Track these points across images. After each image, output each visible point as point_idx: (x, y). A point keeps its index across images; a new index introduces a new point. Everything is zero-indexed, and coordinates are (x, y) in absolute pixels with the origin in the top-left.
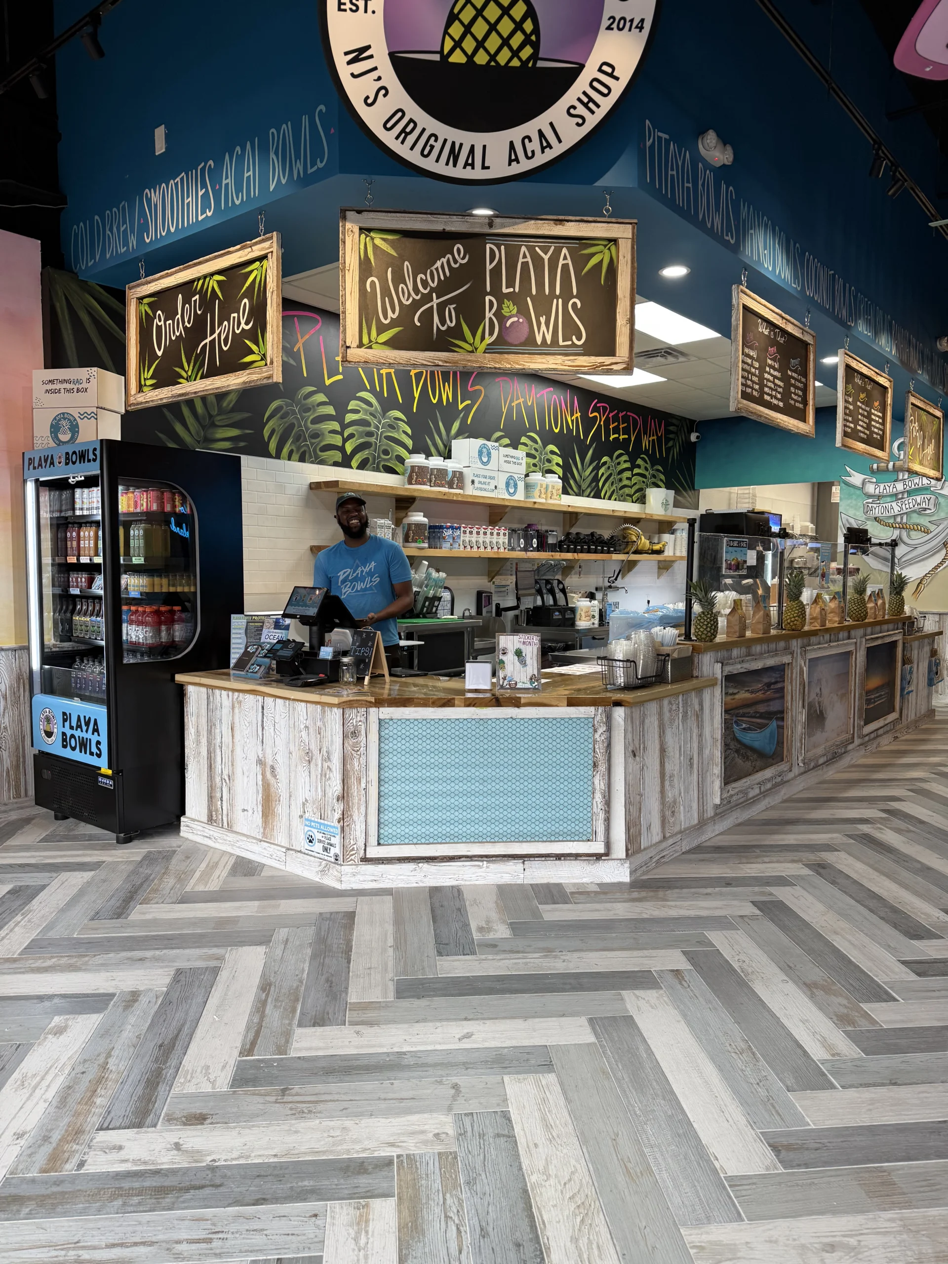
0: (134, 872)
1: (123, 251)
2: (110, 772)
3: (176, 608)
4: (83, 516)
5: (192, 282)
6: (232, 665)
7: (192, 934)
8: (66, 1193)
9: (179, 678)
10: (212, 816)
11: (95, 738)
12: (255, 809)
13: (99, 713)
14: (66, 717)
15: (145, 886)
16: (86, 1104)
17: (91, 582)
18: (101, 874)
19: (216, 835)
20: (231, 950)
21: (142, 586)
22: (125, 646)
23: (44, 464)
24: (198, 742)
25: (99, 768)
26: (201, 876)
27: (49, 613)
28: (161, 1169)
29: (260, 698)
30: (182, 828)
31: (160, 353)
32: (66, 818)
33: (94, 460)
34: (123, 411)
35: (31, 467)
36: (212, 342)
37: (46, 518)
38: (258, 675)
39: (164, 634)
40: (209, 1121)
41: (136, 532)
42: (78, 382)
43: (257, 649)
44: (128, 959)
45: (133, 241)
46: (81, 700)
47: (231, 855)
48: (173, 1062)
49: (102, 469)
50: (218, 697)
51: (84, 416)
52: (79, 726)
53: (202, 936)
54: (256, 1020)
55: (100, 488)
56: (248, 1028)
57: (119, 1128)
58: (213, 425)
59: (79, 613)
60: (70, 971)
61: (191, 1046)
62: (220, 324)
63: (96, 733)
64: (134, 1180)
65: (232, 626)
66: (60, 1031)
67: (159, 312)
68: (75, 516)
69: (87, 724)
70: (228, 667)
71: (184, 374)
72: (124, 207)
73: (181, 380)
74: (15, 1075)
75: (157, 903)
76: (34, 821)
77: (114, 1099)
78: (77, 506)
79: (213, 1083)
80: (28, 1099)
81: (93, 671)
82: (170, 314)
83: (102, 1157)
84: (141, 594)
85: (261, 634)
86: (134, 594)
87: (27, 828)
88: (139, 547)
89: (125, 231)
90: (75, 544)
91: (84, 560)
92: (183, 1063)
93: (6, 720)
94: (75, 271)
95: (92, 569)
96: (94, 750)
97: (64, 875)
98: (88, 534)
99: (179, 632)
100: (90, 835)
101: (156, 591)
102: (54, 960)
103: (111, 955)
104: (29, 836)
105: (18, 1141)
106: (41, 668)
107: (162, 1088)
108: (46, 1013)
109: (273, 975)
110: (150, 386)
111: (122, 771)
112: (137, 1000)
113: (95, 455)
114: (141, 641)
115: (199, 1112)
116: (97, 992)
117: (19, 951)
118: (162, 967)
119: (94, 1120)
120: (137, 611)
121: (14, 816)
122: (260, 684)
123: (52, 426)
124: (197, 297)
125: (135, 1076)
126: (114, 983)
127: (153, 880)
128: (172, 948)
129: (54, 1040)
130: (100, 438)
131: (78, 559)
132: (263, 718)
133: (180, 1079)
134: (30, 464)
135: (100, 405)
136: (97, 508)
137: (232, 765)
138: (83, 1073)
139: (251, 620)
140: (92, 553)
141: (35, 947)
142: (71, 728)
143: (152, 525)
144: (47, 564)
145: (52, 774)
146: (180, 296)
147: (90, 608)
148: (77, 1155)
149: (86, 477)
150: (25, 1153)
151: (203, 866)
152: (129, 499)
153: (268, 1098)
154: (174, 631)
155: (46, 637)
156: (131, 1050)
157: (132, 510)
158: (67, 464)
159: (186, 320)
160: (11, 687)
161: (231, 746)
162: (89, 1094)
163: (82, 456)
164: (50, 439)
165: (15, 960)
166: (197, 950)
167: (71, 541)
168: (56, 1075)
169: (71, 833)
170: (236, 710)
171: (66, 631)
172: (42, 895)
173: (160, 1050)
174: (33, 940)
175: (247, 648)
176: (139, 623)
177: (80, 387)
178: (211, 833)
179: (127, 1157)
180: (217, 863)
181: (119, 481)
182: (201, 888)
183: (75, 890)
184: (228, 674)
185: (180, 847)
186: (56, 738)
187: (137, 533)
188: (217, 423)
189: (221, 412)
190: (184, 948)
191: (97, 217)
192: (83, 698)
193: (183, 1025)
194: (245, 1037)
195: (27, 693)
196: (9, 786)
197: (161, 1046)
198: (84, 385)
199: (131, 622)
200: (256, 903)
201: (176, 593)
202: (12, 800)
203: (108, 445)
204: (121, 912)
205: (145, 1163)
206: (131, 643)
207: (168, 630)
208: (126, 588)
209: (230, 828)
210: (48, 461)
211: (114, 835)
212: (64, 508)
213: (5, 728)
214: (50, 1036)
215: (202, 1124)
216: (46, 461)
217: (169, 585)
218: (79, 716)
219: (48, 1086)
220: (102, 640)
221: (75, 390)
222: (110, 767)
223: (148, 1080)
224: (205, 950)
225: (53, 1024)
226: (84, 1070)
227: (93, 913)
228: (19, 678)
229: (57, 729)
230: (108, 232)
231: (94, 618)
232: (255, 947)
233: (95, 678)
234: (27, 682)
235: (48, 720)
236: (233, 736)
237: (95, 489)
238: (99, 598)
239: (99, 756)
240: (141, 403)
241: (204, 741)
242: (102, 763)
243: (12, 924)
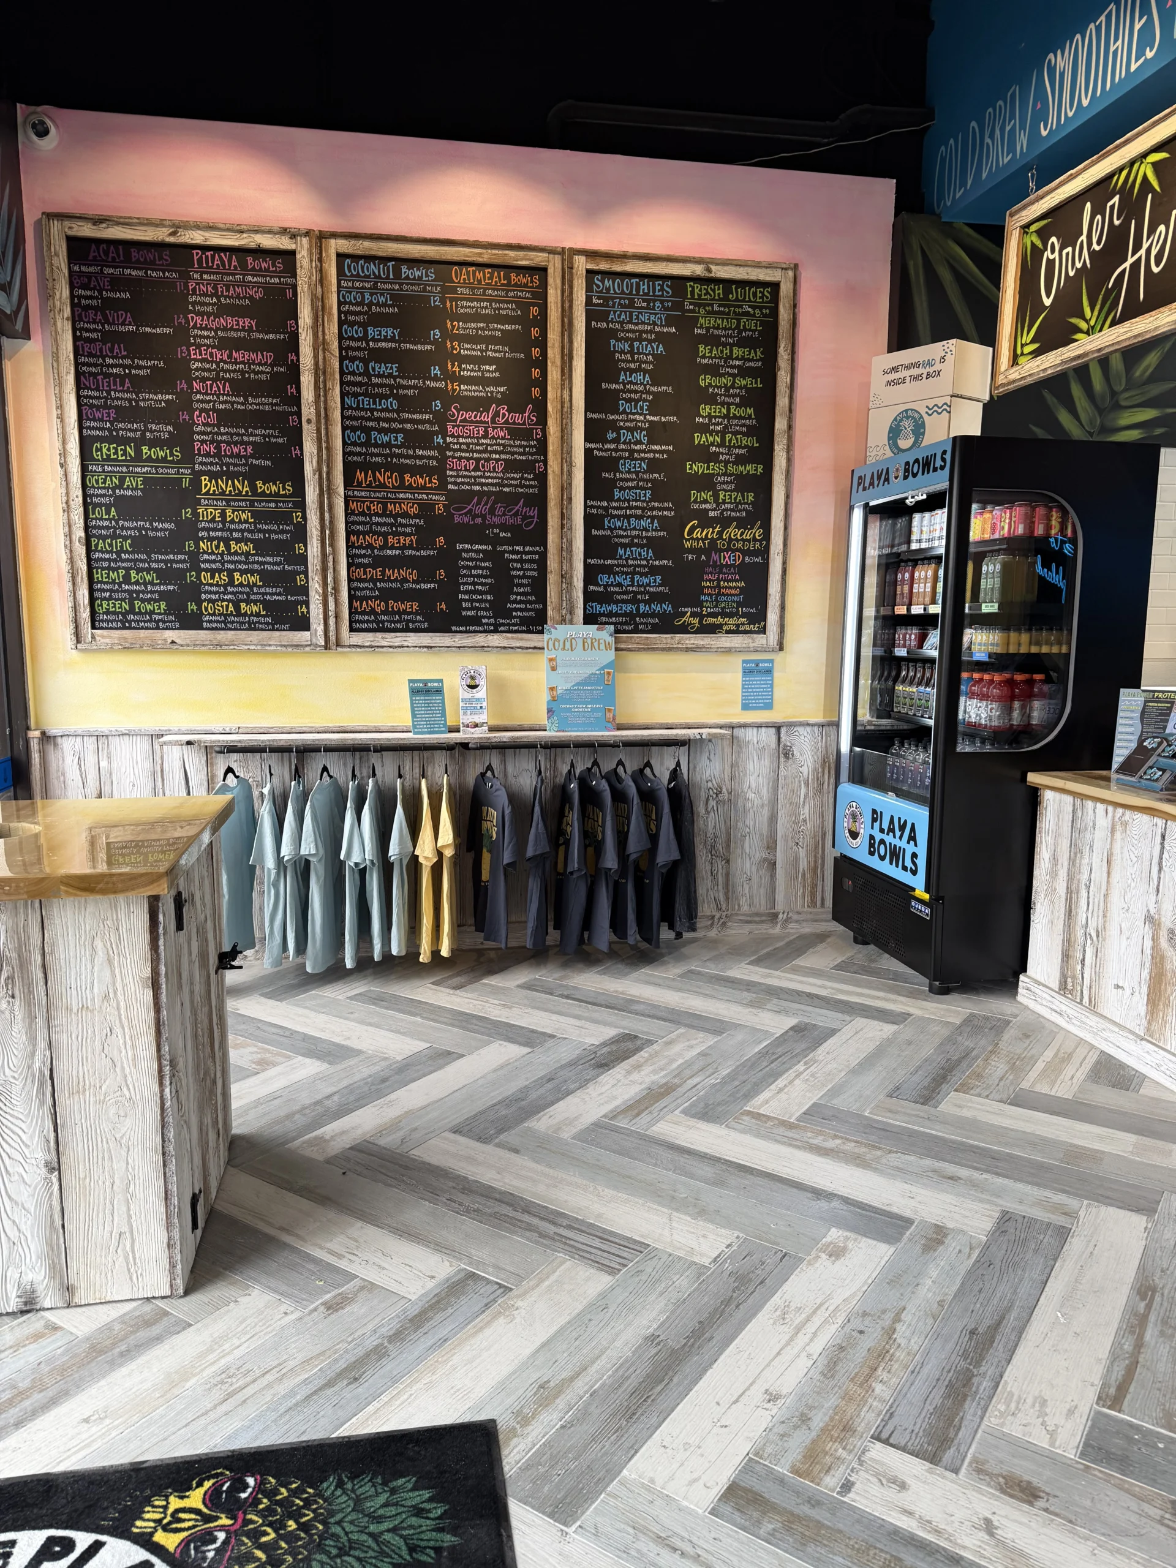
0: (950, 1040)
1: (1006, 160)
2: (927, 897)
3: (1038, 677)
4: (920, 550)
5: (1109, 177)
6: (1115, 766)
7: (1029, 1161)
8: (823, 1526)
9: (1033, 778)
10: (1066, 982)
11: (910, 849)
12: (1137, 989)
13: (919, 815)
14: (876, 816)
15: (964, 1065)
16: (861, 1385)
17: (922, 639)
18: (907, 1032)
19: (1070, 1012)
20: (1089, 1205)
21: (992, 644)
22: (960, 728)
23: (876, 482)
24: (1054, 874)
25: (914, 889)
26: (1044, 1070)
27: (866, 680)
28: (962, 1558)
29: (1160, 822)
30: (1020, 990)
31: (1047, 302)
32: (868, 944)
33: (942, 468)
34: (987, 398)
35: (861, 487)
36: (1136, 266)
37: (874, 557)
38: (1159, 785)
39: (1016, 714)
40: (1041, 1503)
41: (991, 567)
42: (929, 363)
43: (1160, 744)
44: (934, 1171)
45: (1022, 141)
46: (897, 795)
47: (1092, 1047)
48: (988, 1368)
49: (951, 480)
50: (1091, 812)
51: (933, 410)
52: (891, 830)
53: (1041, 1167)
54: (1128, 1347)
55: (946, 510)
56: (1114, 1357)
57: (903, 1449)
58: (1117, 407)
59: (903, 682)
60: (857, 1165)
61: (1020, 1351)
62: (1152, 231)
63: (912, 843)
64: (921, 1555)
65: (1121, 707)
66: (837, 1253)
67: (1054, 239)
68: (910, 551)
69: (902, 828)
70: (1110, 769)
71: (1083, 325)
72: (1013, 95)
73: (1078, 336)
74: (776, 1300)
75: (979, 1095)
76: (829, 940)
77: (900, 1393)
78: (914, 537)
79: (1052, 1434)
80: (788, 1344)
81: (915, 760)
82: (1069, 240)
83: (875, 1489)
84: (990, 656)
85: (1167, 721)
86: (980, 655)
87: (821, 947)
88: (992, 589)
89: (1013, 128)
90: (906, 588)
91: (917, 610)
92: (1005, 1378)
93: (806, 810)
94: (937, 211)
95: (926, 622)
96: (908, 863)
97: (860, 1022)
98: (924, 573)
99: (1038, 712)
100: (896, 973)
101: (1011, 651)
102: (838, 1141)
103: (911, 1158)
104: (821, 958)
105: (769, 1406)
106: (851, 750)
107: (970, 1409)
108: (822, 1218)
109: (1158, 1273)
110: (1030, 353)
111: (942, 898)
112: (943, 1243)
113: (943, 460)
114: (983, 722)
115: (1026, 1478)
116: (888, 1209)
117: (797, 1114)
118: (982, 1201)
119: (868, 1419)
120: (981, 680)
121: (807, 928)
122: (1161, 800)
123: (891, 430)
124: (1116, 199)
125: (931, 1369)
126: (912, 1203)
127: (976, 1058)
128: (997, 1174)
129: (828, 1263)
130: (952, 436)
131: (909, 610)
132: (1162, 853)
133: (998, 1405)
134: (859, 484)
135: (957, 392)
136: (940, 538)
137: (1105, 916)
138: (861, 1332)
139: (1153, 697)
140: (928, 599)
141: (817, 1114)
142: (882, 831)
143: (1014, 556)
144: (869, 617)
145: (855, 886)
146: (1088, 205)
147: (919, 675)
148: (842, 1468)
149: (929, 496)
150: (775, 1430)
151: (1049, 1054)
152: (984, 523)
153: (1146, 1507)
154: (1031, 708)
155: (860, 712)
156: (930, 1321)
157: (987, 536)
158: (905, 478)
159: (1095, 240)
160: (815, 770)
161: (1104, 887)
162: (867, 1371)
163: (927, 465)
164: (887, 447)
165: (791, 1126)
166: (1035, 1189)
167: (902, 585)
168: (825, 1321)
169: (873, 965)
170: (1118, 835)
171: (884, 705)
172: (831, 1042)
173: (970, 1339)
174: (815, 1105)
175: (1141, 741)
176: (983, 697)
177: (931, 370)
178: (1064, 1008)
179: (912, 1508)
180: (1070, 1055)
181: (975, 496)
182: (1043, 1088)
183: (871, 1047)
184: (1108, 779)
185: (1016, 1016)
186: (862, 842)
187: (991, 569)
188: (1123, 403)
189: (1130, 385)
190: (1016, 1180)
191: (974, 124)
192: (900, 794)
193: (1009, 1309)
194: (1109, 1370)
195: (832, 781)
196: (804, 892)
197: (973, 1332)
198: (937, 367)
199: (971, 695)
200: (1132, 1138)
201: (1037, 656)
202: (806, 909)
203: (963, 443)
204: (929, 1095)
205: (938, 1532)
206: (970, 724)
207: (1023, 707)
208: (969, 648)
209: (1093, 1007)
210: (883, 477)
211: (927, 981)
212: (897, 542)
213: (805, 820)
214: (823, 1256)
215: (1031, 1504)
216: (879, 478)
217: (1030, 644)
218: (892, 817)
219: (815, 1334)
220: (930, 718)
221: (924, 376)
222: (927, 890)
223: (950, 1385)
224: (1047, 1193)
225: (828, 1239)
226: (862, 1328)
227: (891, 1087)
228: (824, 761)
229: (864, 829)
230: (988, 140)
231: (922, 688)
232: (1129, 1213)
233: (917, 768)
234: (833, 766)
235: (854, 817)
236: (1109, 873)
237: (939, 511)
238: (932, 661)
239: (914, 872)
240: (1014, 381)
241: (1063, 873)
242: (918, 883)
243: (791, 1073)
